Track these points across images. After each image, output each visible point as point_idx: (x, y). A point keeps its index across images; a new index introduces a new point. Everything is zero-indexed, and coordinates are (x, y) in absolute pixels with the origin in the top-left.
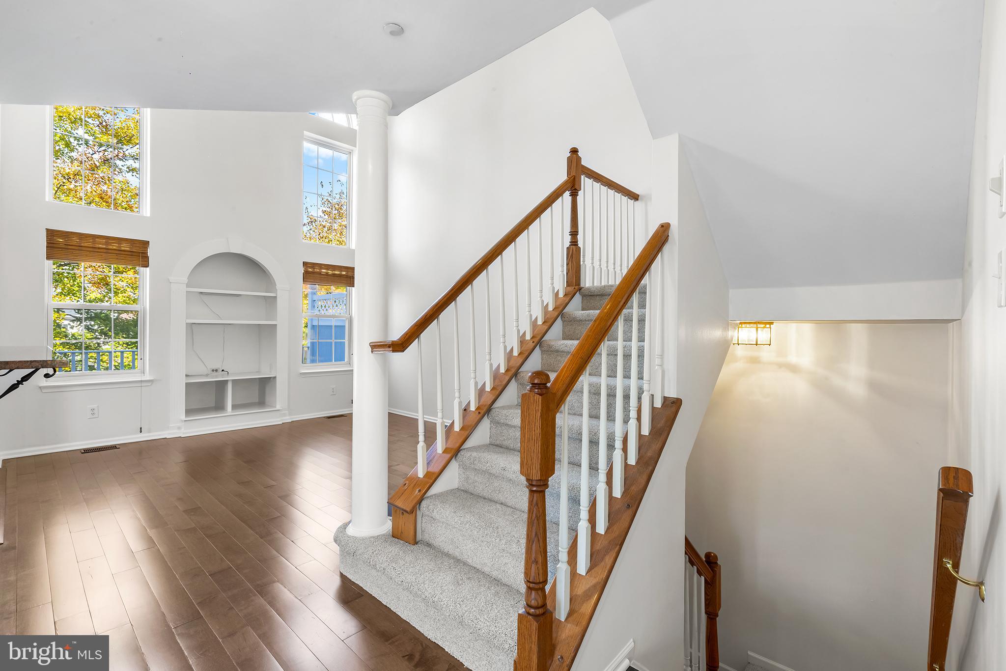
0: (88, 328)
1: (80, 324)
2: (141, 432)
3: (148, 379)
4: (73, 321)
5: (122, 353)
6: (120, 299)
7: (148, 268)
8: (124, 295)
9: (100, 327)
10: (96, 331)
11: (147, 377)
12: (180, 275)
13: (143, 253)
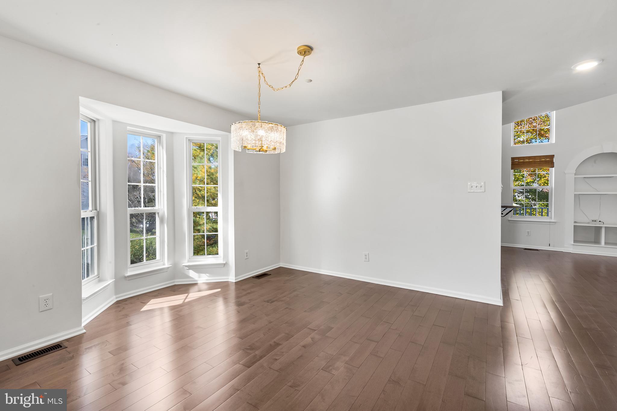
0: (526, 197)
1: (522, 195)
2: (550, 246)
3: (553, 221)
4: (519, 193)
5: (542, 209)
6: (542, 181)
7: (554, 168)
8: (545, 179)
9: (532, 196)
10: (530, 198)
11: (553, 220)
12: (571, 170)
13: (551, 161)
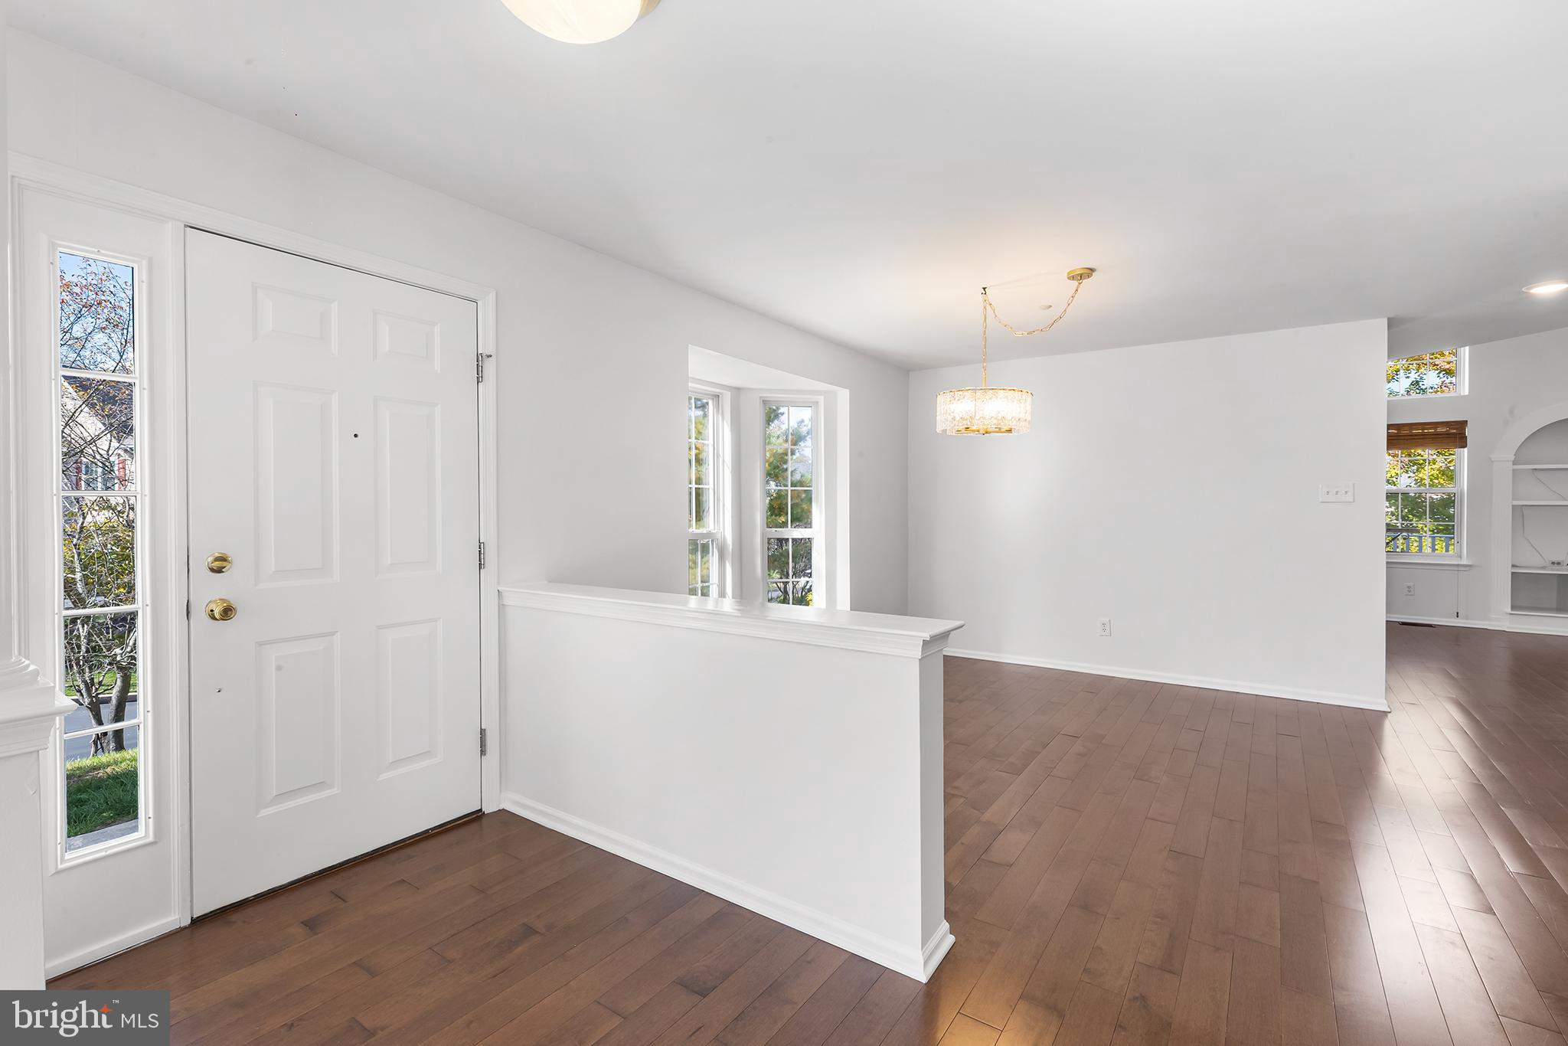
2: (1458, 617)
7: (1466, 449)
11: (1465, 561)
12: (1504, 453)
13: (1460, 434)
